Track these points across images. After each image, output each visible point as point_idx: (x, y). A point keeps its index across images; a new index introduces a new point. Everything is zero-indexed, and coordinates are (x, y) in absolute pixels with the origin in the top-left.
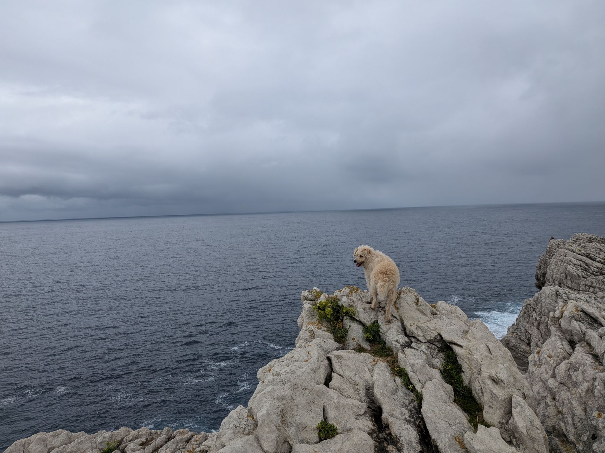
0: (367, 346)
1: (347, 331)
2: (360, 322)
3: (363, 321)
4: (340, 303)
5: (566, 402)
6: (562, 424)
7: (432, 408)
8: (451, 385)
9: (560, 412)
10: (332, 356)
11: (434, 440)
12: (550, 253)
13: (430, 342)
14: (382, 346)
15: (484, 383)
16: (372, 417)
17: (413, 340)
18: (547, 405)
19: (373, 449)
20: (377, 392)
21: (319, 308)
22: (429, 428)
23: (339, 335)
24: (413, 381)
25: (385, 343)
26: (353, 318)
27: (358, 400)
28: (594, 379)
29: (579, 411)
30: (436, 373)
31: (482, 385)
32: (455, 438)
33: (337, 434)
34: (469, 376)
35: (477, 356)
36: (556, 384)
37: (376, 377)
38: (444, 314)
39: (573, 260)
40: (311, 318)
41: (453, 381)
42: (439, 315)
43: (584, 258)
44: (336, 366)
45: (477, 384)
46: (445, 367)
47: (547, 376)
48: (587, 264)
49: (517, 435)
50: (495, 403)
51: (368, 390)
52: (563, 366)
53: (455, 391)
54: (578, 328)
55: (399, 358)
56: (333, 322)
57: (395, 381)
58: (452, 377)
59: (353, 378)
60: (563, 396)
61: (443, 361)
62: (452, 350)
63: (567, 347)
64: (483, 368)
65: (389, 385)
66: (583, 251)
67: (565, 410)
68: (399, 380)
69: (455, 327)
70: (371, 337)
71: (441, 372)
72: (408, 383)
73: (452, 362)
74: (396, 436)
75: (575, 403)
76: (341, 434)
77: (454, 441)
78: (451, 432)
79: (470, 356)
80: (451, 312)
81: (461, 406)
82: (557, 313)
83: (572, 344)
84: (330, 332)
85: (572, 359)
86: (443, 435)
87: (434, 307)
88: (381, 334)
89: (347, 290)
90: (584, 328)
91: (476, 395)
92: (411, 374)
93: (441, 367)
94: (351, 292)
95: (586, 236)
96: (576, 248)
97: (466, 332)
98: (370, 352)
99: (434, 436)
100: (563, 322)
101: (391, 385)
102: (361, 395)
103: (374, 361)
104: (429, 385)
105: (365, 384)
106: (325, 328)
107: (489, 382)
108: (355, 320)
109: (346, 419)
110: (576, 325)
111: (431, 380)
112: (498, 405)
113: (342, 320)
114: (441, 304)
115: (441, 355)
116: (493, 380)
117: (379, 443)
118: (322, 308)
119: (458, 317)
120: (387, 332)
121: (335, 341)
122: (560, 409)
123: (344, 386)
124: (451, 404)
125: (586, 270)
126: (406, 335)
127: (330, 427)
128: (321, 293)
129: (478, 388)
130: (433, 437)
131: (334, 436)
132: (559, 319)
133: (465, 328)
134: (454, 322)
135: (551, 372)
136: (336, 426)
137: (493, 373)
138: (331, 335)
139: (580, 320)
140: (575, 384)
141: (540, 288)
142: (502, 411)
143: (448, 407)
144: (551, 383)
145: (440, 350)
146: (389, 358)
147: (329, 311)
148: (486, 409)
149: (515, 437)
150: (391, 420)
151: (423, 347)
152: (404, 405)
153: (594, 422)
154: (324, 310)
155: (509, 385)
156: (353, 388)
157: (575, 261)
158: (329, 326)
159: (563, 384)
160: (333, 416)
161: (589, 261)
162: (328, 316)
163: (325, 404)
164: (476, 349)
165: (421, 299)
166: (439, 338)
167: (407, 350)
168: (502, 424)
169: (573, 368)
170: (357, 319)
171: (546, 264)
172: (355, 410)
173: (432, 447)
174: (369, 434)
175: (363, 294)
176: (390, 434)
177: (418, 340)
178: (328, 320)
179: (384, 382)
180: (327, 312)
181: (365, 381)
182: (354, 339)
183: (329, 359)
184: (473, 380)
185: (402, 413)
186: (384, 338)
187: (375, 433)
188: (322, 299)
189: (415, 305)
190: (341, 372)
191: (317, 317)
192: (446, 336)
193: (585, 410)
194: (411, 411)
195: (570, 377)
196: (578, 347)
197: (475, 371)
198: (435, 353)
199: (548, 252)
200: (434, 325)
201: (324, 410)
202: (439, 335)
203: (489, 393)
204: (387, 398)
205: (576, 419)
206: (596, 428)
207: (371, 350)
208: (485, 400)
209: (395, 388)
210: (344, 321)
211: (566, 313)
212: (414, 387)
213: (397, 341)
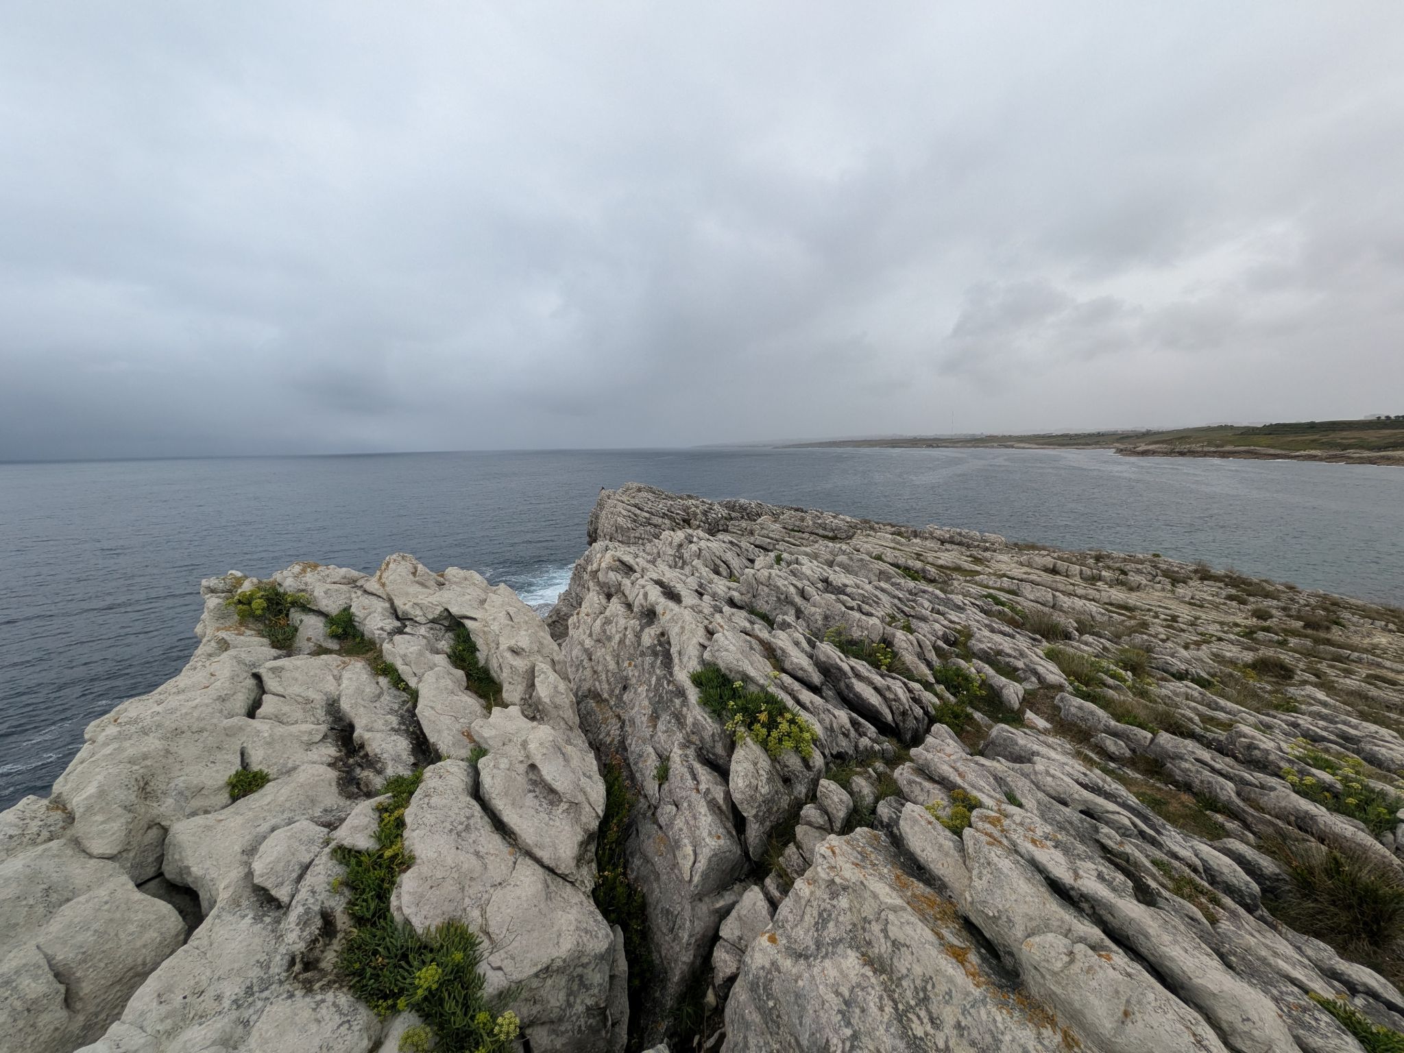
0: (334, 645)
1: (296, 630)
2: (320, 613)
3: (324, 609)
4: (281, 590)
5: (601, 659)
6: (597, 683)
7: (431, 704)
8: (463, 669)
9: (595, 672)
10: (262, 671)
11: (433, 744)
12: (601, 505)
13: (433, 621)
14: (358, 640)
15: (502, 657)
16: (337, 741)
17: (407, 623)
18: (584, 668)
19: (334, 784)
20: (345, 705)
21: (240, 602)
22: (426, 731)
23: (280, 637)
24: (404, 677)
25: (363, 635)
26: (305, 608)
27: (313, 723)
28: (626, 629)
29: (612, 666)
30: (441, 660)
31: (501, 660)
32: (463, 733)
33: (269, 781)
34: (485, 653)
35: (495, 627)
36: (593, 643)
37: (345, 683)
38: (455, 583)
39: (623, 511)
40: (222, 621)
41: (465, 664)
42: (447, 586)
43: (633, 509)
44: (271, 683)
45: (495, 661)
46: (454, 649)
47: (583, 637)
48: (635, 515)
49: (540, 707)
50: (516, 678)
51: (332, 705)
52: (598, 622)
53: (468, 676)
54: (614, 579)
55: (384, 651)
56: (270, 620)
57: (377, 683)
58: (463, 660)
59: (303, 694)
60: (599, 654)
61: (452, 642)
62: (463, 625)
63: (604, 601)
64: (501, 640)
65: (368, 690)
66: (632, 501)
67: (600, 668)
68: (383, 681)
69: (468, 597)
70: (340, 630)
71: (449, 657)
72: (398, 682)
73: (464, 642)
74: (376, 755)
75: (608, 658)
76: (274, 779)
77: (461, 737)
78: (458, 726)
79: (486, 629)
80: (466, 579)
81: (476, 693)
82: (595, 566)
83: (609, 597)
84: (263, 636)
85: (607, 613)
86: (445, 733)
87: (442, 576)
88: (357, 624)
89: (297, 569)
90: (620, 578)
91: (494, 675)
92: (401, 668)
93: (448, 650)
94: (304, 571)
95: (635, 485)
96: (625, 498)
97: (483, 602)
98: (339, 653)
99: (432, 738)
100: (600, 574)
101: (370, 689)
102: (318, 716)
103: (344, 662)
104: (429, 677)
105: (325, 698)
106: (253, 632)
107: (508, 655)
108: (311, 610)
109: (285, 756)
110: (612, 575)
111: (432, 669)
112: (520, 679)
113: (287, 615)
114: (452, 571)
115: (450, 634)
116: (513, 651)
117: (347, 772)
118: (246, 601)
119: (475, 584)
120: (365, 619)
121: (273, 647)
122: (595, 668)
123: (286, 709)
124: (460, 693)
125: (635, 521)
126: (398, 618)
127: (254, 776)
128: (246, 577)
129: (496, 665)
130: (432, 740)
131: (262, 786)
132: (597, 571)
133: (483, 596)
134: (468, 591)
135: (588, 632)
136: (266, 771)
137: (512, 643)
138: (266, 641)
139: (615, 570)
140: (609, 639)
141: (591, 545)
142: (524, 684)
143: (456, 698)
144: (588, 643)
145: (448, 629)
146: (369, 655)
147: (258, 604)
148: (506, 687)
149: (539, 711)
150: (367, 735)
151: (423, 630)
152: (392, 711)
153: (625, 673)
154: (249, 604)
155: (531, 653)
156: (303, 709)
157: (625, 513)
158: (262, 627)
159: (599, 641)
160: (260, 758)
161: (638, 512)
162: (259, 612)
163: (245, 745)
164: (494, 619)
165: (420, 566)
166: (446, 614)
167: (397, 638)
168: (525, 699)
169: (608, 622)
170: (314, 608)
171: (597, 518)
172: (305, 738)
173: (431, 753)
174: (329, 765)
175: (327, 572)
176: (367, 755)
177: (416, 622)
178: (258, 619)
179: (358, 688)
180: (254, 605)
181: (325, 694)
182: (309, 639)
183: (257, 677)
184: (490, 658)
185: (386, 723)
186: (361, 628)
187: (341, 760)
188: (247, 587)
189: (411, 576)
190: (280, 690)
191: (236, 617)
192: (454, 610)
193: (618, 663)
194: (402, 717)
195: (604, 631)
196: (614, 600)
197: (493, 645)
198: (441, 635)
199: (599, 504)
200: (438, 599)
201: (242, 754)
202: (447, 610)
203: (508, 667)
204: (362, 709)
205: (610, 674)
206: (626, 678)
207: (340, 650)
208: (504, 676)
209: (377, 692)
210: (291, 616)
211: (603, 565)
212: (407, 684)
213: (382, 629)
